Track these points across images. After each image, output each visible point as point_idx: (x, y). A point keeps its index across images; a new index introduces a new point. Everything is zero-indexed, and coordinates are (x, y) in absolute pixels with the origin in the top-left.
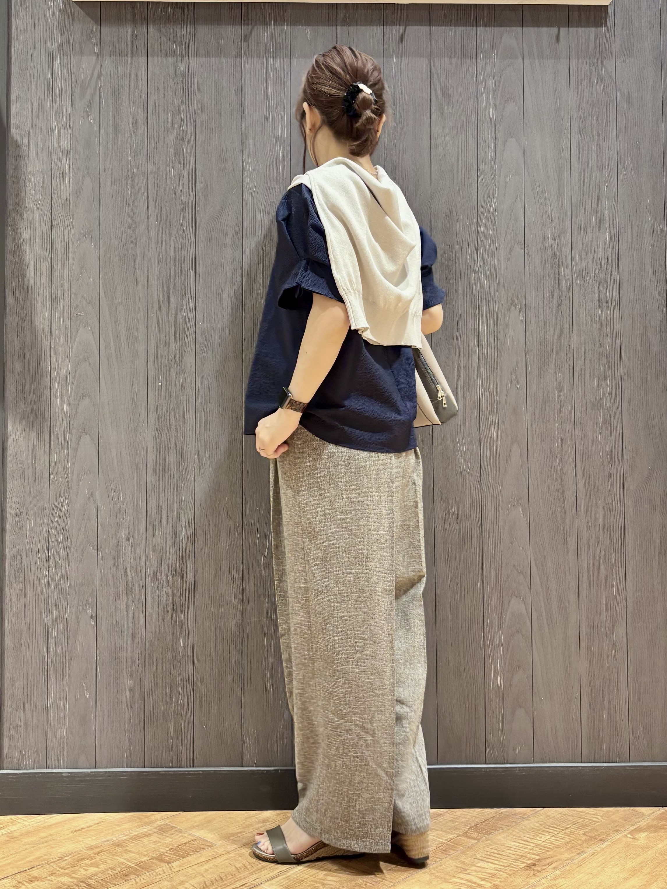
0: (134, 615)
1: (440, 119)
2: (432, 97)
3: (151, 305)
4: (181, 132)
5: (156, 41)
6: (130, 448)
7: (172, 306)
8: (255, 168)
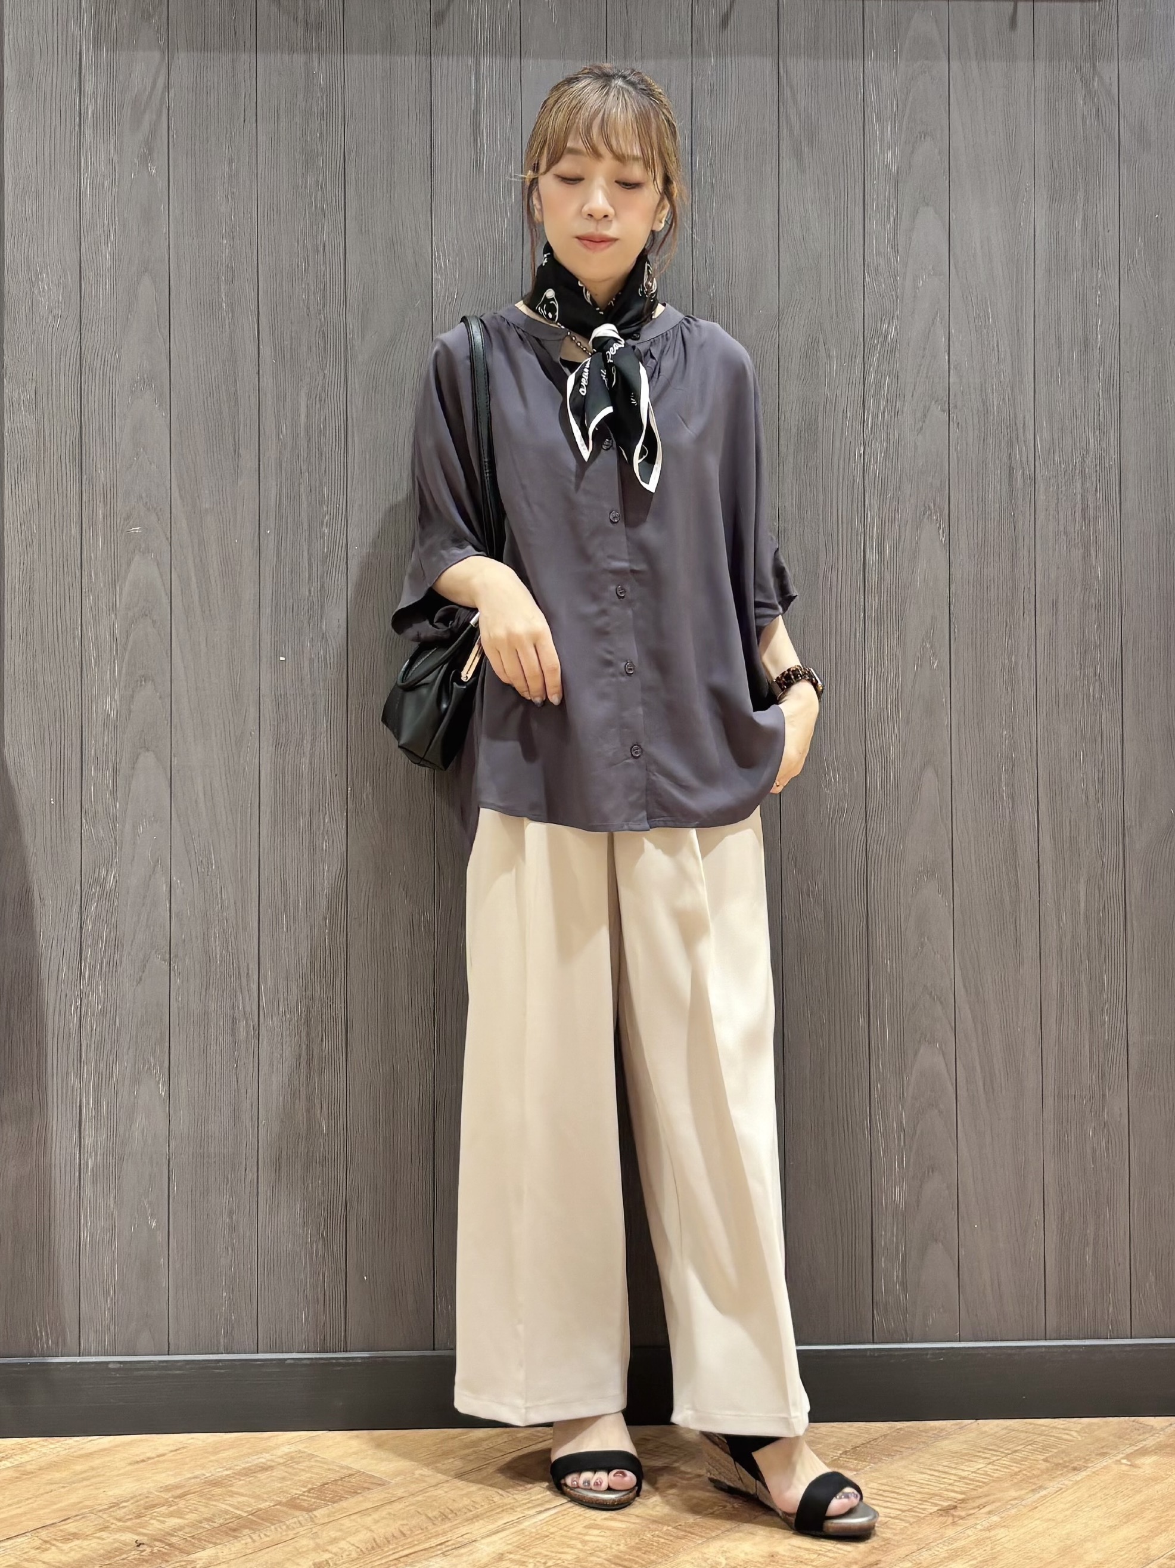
0: (237, 1078)
1: (795, 170)
2: (781, 130)
3: (265, 512)
4: (320, 193)
5: (272, 24)
6: (228, 775)
7: (304, 516)
8: (456, 260)
